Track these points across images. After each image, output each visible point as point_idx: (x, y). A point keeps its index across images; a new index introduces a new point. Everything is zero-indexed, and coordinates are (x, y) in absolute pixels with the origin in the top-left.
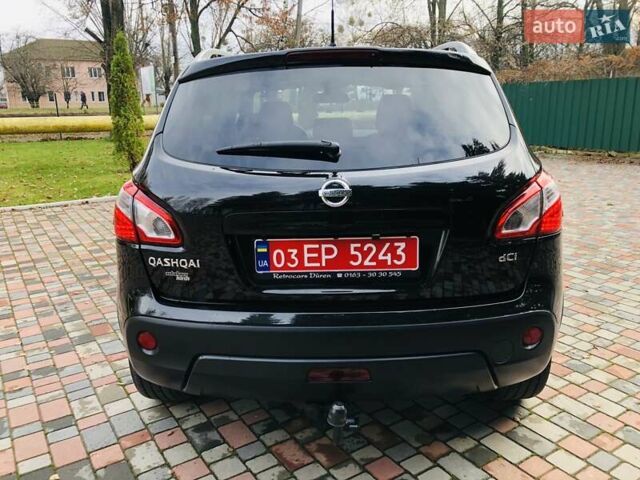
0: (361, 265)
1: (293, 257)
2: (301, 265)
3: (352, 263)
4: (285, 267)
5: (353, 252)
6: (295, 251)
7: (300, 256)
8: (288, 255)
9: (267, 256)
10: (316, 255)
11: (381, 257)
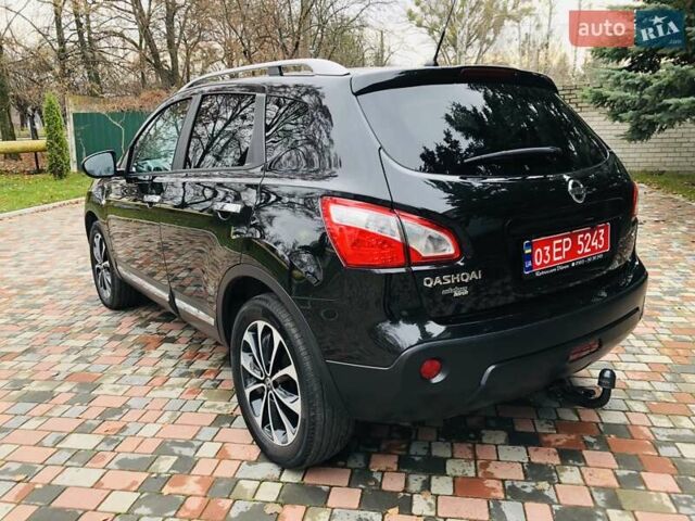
0: (584, 254)
1: (547, 254)
2: (552, 262)
3: (580, 252)
4: (543, 264)
5: (580, 243)
6: (548, 248)
7: (551, 252)
8: (544, 252)
9: (531, 256)
10: (559, 249)
11: (593, 244)
